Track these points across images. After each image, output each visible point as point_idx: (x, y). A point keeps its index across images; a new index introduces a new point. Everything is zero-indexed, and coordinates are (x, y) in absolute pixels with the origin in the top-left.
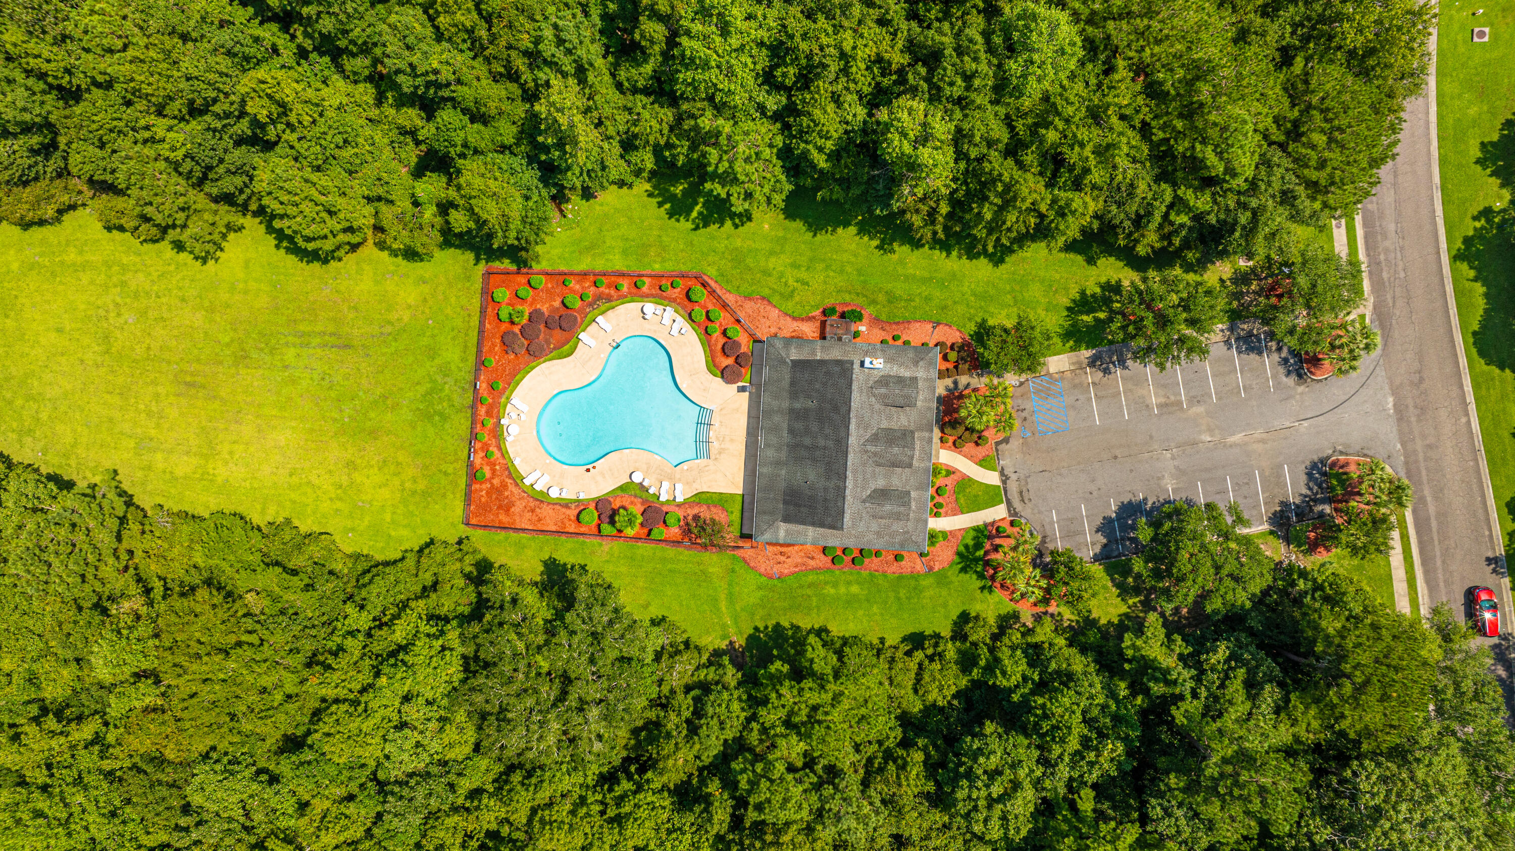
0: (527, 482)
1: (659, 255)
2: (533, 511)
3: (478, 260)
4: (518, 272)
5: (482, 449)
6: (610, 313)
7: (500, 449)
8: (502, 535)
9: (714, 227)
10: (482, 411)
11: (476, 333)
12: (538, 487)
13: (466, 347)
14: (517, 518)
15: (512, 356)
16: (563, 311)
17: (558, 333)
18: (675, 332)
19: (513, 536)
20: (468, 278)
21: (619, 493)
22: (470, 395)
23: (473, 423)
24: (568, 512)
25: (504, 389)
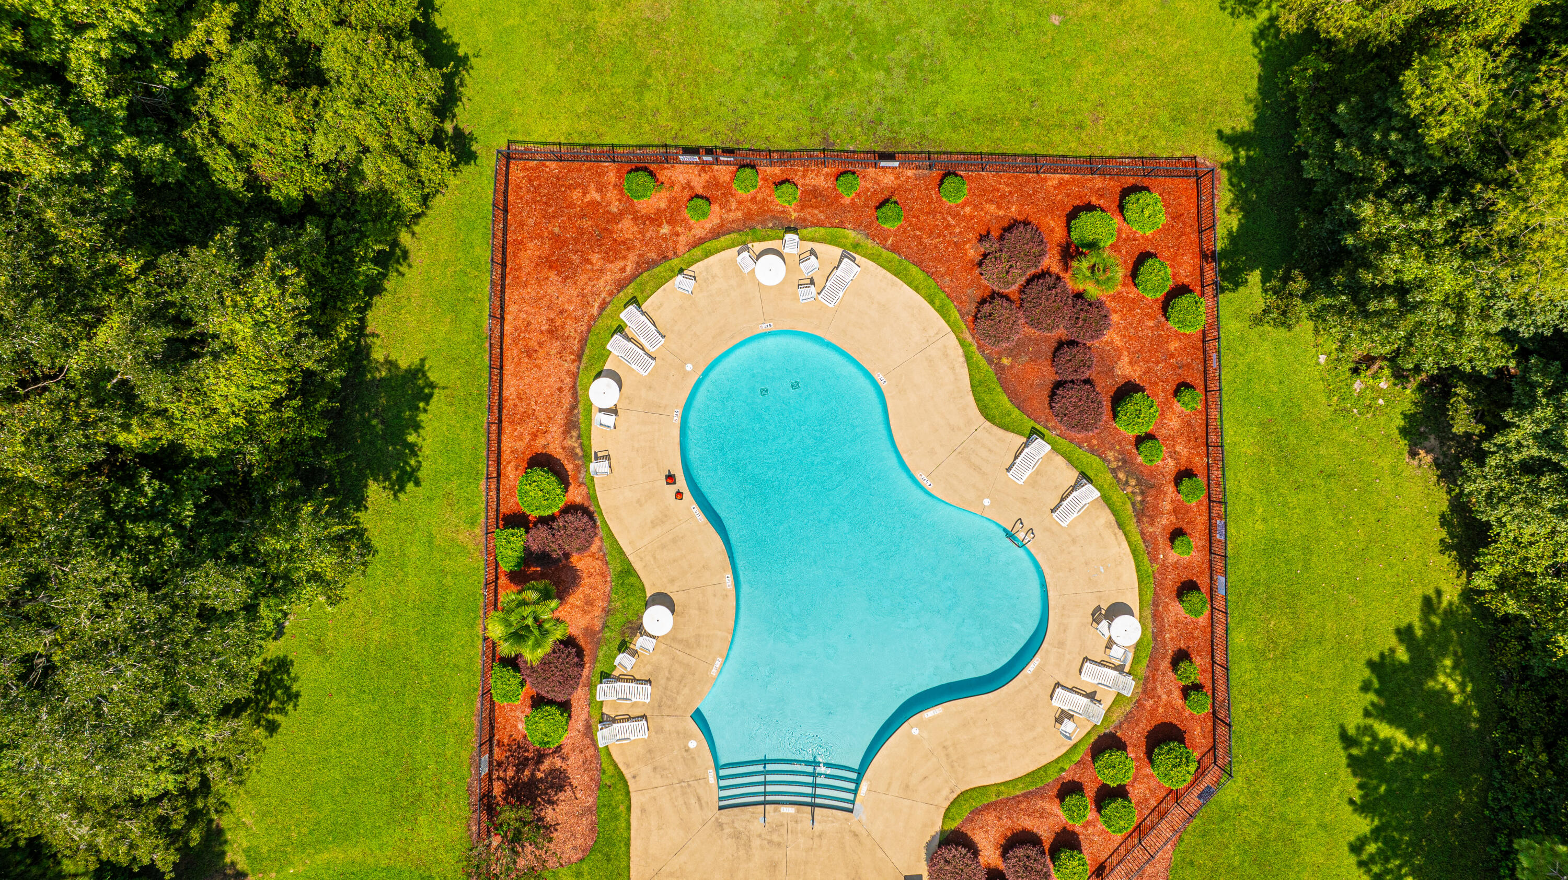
0: (630, 316)
1: (1272, 641)
2: (553, 332)
3: (1233, 140)
4: (1207, 256)
5: (714, 184)
6: (1106, 516)
7: (716, 233)
8: (483, 252)
9: (1350, 785)
10: (819, 178)
11: (1031, 147)
12: (616, 345)
13: (994, 122)
14: (531, 291)
15: (973, 253)
16: (1105, 390)
17: (1047, 375)
18: (1063, 700)
19: (483, 285)
20: (1180, 118)
21: (615, 566)
22: (864, 142)
23: (784, 156)
24: (556, 430)
25: (880, 237)
